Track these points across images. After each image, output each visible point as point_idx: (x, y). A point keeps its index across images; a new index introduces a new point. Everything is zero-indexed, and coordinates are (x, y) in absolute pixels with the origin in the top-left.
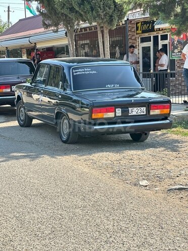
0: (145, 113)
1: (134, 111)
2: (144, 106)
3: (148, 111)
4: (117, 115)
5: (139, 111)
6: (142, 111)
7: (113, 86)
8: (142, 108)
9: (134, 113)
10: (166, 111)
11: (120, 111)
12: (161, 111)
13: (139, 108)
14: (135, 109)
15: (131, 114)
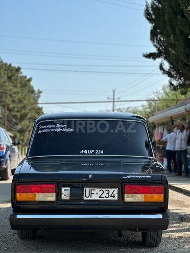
0: (116, 198)
1: (95, 194)
2: (115, 187)
3: (121, 195)
4: (63, 197)
5: (105, 194)
6: (110, 194)
7: (92, 151)
8: (111, 190)
9: (95, 197)
10: (158, 198)
11: (69, 192)
12: (145, 197)
13: (104, 190)
14: (97, 190)
15: (89, 198)
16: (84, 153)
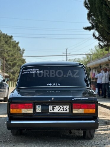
0: (68, 111)
1: (56, 109)
2: (67, 105)
3: (71, 109)
4: (37, 111)
5: (62, 109)
6: (64, 109)
7: (54, 84)
8: (65, 107)
9: (56, 111)
10: (92, 111)
11: (41, 108)
12: (85, 111)
13: (61, 106)
14: (57, 107)
15: (52, 111)
16: (49, 85)
